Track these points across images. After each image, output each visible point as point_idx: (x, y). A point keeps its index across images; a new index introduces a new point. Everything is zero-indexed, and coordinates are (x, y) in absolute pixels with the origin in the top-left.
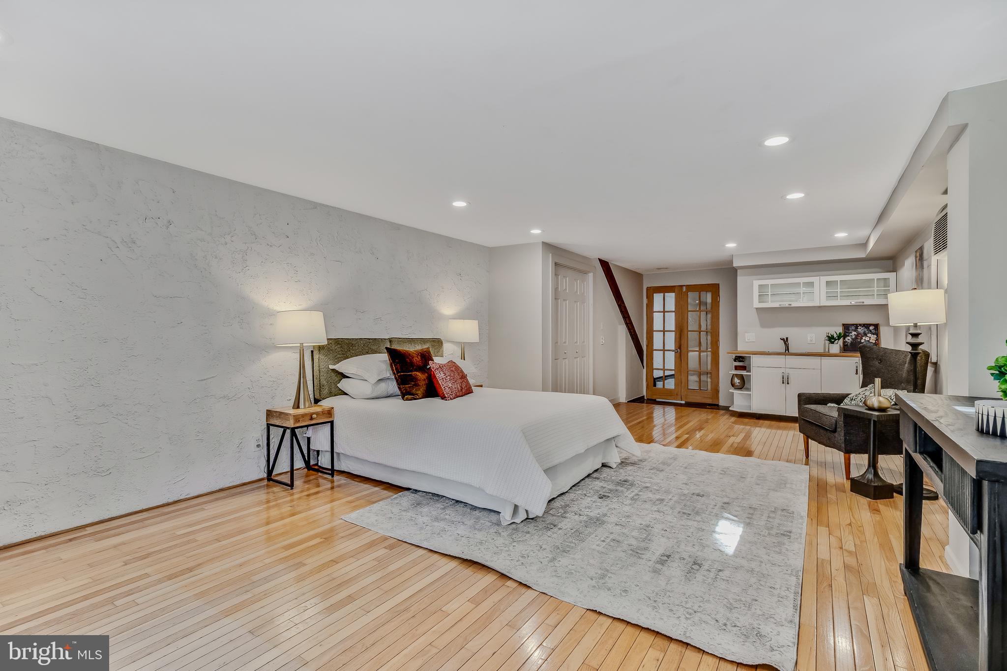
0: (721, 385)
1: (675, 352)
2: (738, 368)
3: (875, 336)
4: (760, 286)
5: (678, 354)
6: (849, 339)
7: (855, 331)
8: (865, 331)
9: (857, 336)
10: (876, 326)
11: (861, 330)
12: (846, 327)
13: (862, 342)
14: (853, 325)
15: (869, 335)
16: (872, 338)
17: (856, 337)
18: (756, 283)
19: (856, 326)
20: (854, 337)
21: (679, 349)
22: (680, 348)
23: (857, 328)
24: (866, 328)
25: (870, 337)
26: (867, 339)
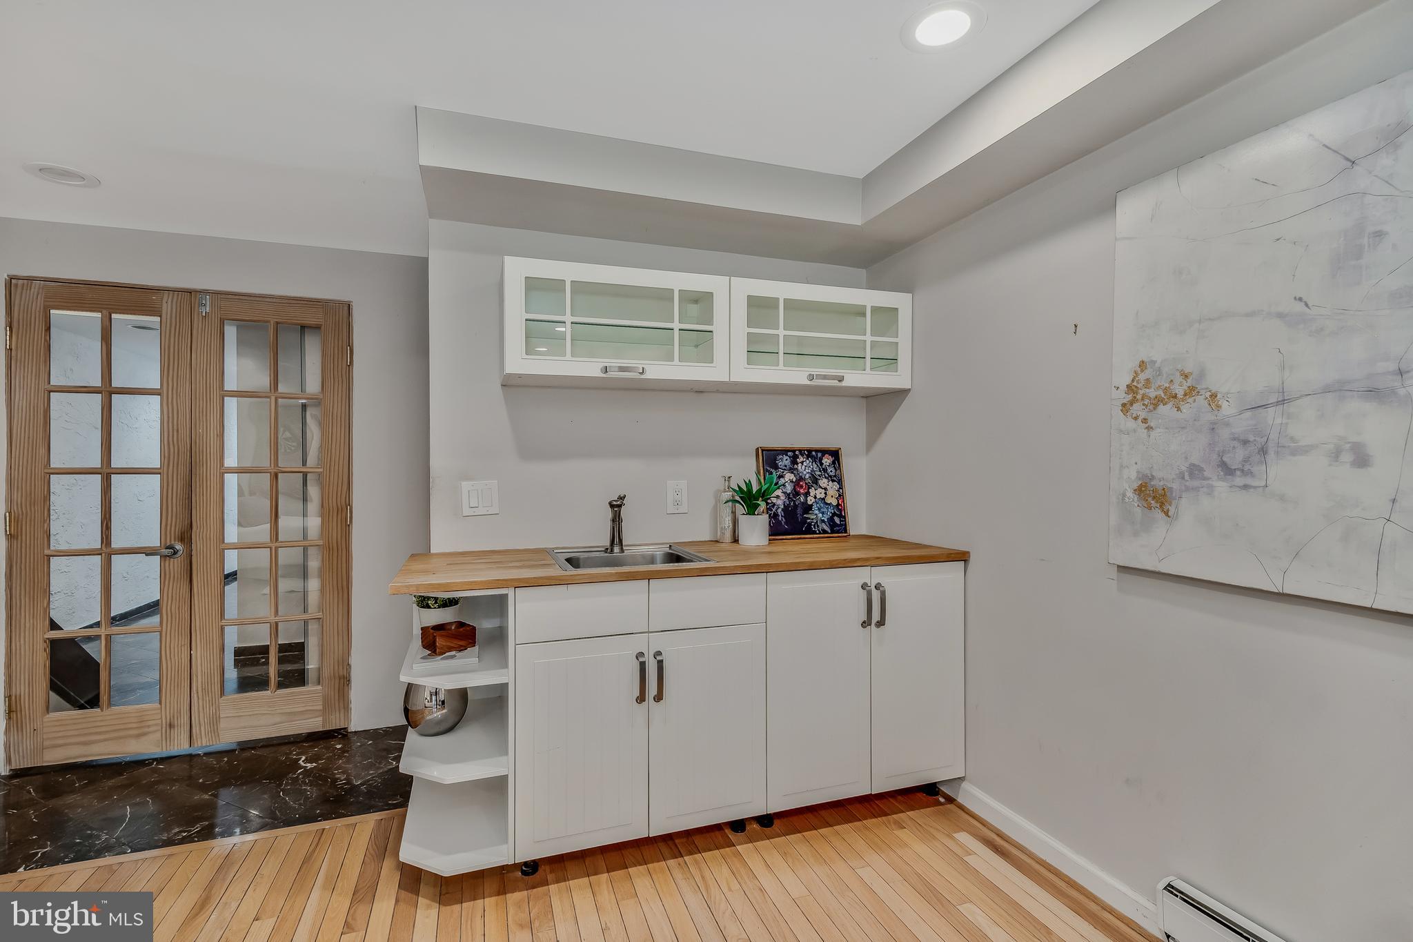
0: (355, 660)
1: (163, 557)
2: (440, 642)
3: (836, 486)
4: (533, 285)
5: (176, 564)
6: (778, 497)
7: (792, 470)
8: (813, 471)
9: (797, 484)
10: (835, 454)
11: (806, 467)
12: (769, 458)
13: (810, 503)
14: (785, 452)
15: (823, 482)
16: (830, 492)
17: (794, 489)
18: (517, 269)
19: (794, 455)
20: (789, 488)
21: (182, 539)
22: (186, 536)
23: (794, 461)
24: (814, 459)
25: (825, 489)
26: (820, 493)
